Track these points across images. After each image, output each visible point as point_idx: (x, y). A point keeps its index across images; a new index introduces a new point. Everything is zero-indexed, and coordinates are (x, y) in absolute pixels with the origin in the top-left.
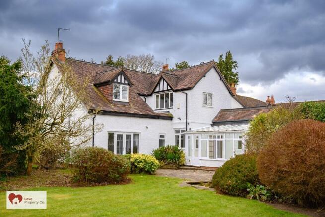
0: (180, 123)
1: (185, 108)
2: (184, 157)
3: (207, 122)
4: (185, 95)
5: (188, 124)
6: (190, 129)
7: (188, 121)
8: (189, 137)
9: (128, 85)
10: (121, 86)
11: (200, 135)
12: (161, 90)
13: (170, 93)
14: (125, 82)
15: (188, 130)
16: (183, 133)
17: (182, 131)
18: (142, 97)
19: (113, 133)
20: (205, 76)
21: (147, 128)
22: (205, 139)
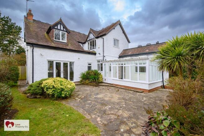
0: (100, 56)
1: (103, 47)
2: (102, 77)
3: (116, 56)
4: (102, 39)
5: (105, 56)
6: (106, 60)
7: (104, 55)
8: (105, 65)
9: (67, 32)
10: (61, 32)
11: (112, 63)
12: (90, 39)
13: (94, 40)
14: (63, 29)
15: (105, 60)
16: (101, 62)
17: (101, 61)
18: (80, 44)
19: (53, 62)
20: (114, 29)
21: (79, 59)
22: (115, 66)
